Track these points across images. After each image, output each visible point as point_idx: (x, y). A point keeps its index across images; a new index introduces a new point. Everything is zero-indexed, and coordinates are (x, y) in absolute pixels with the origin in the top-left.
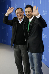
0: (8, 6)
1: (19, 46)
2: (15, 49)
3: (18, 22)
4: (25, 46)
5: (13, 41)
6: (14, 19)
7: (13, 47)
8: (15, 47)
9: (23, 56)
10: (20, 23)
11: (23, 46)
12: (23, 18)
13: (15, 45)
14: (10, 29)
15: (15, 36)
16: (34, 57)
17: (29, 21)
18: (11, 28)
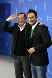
1: (20, 57)
2: (15, 60)
3: (19, 29)
4: (27, 57)
5: (13, 51)
6: (13, 26)
7: (13, 58)
8: (15, 58)
9: (25, 68)
10: (21, 31)
11: (24, 57)
12: (25, 25)
13: (15, 56)
14: (10, 38)
15: (15, 45)
16: (38, 70)
17: (32, 28)
18: (10, 36)
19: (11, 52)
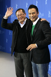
0: (7, 6)
1: (21, 54)
2: (15, 58)
3: (20, 26)
4: (27, 54)
5: (14, 48)
6: (14, 22)
7: (13, 55)
8: (15, 56)
9: (25, 66)
10: (22, 27)
11: (25, 54)
13: (16, 53)
14: (10, 34)
16: (39, 68)
17: (33, 24)
18: (11, 33)
19: (11, 49)
